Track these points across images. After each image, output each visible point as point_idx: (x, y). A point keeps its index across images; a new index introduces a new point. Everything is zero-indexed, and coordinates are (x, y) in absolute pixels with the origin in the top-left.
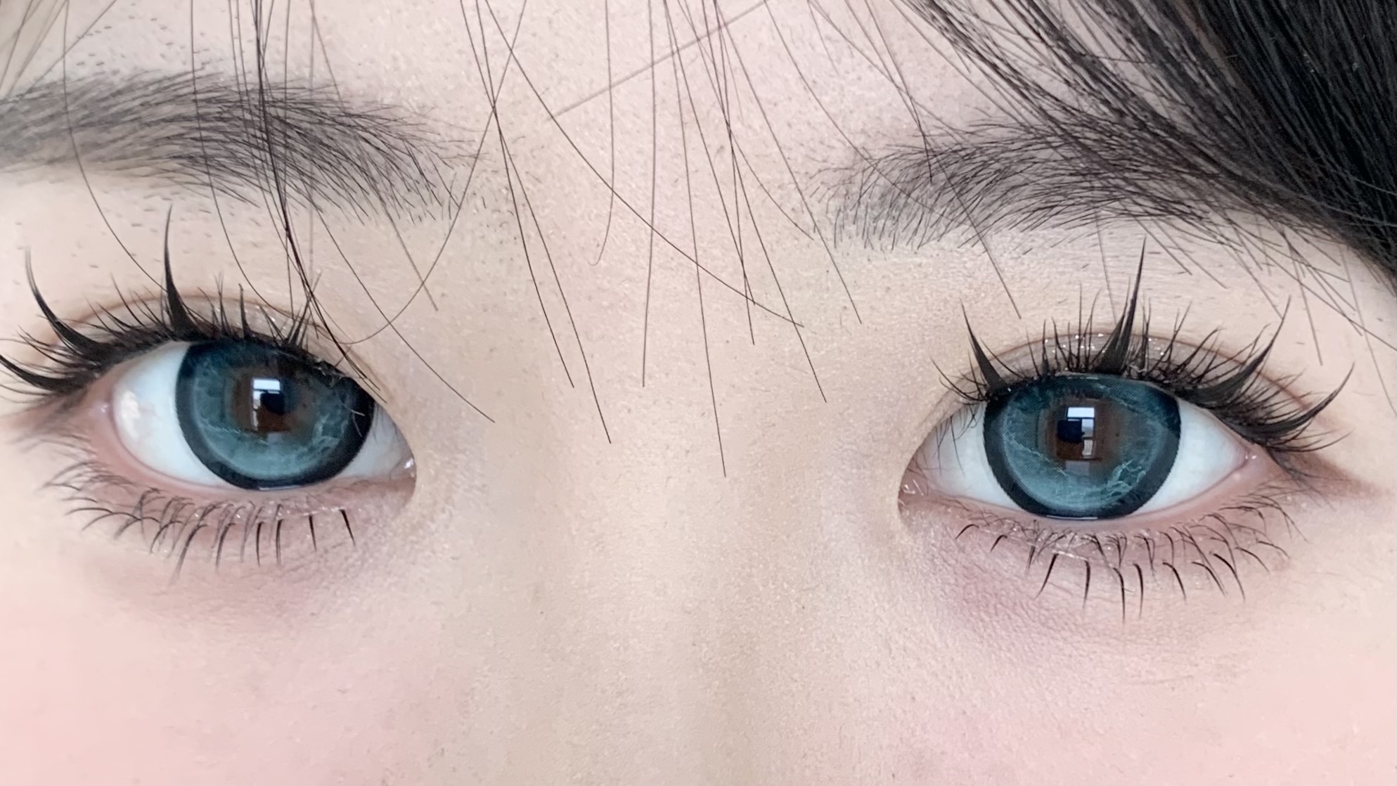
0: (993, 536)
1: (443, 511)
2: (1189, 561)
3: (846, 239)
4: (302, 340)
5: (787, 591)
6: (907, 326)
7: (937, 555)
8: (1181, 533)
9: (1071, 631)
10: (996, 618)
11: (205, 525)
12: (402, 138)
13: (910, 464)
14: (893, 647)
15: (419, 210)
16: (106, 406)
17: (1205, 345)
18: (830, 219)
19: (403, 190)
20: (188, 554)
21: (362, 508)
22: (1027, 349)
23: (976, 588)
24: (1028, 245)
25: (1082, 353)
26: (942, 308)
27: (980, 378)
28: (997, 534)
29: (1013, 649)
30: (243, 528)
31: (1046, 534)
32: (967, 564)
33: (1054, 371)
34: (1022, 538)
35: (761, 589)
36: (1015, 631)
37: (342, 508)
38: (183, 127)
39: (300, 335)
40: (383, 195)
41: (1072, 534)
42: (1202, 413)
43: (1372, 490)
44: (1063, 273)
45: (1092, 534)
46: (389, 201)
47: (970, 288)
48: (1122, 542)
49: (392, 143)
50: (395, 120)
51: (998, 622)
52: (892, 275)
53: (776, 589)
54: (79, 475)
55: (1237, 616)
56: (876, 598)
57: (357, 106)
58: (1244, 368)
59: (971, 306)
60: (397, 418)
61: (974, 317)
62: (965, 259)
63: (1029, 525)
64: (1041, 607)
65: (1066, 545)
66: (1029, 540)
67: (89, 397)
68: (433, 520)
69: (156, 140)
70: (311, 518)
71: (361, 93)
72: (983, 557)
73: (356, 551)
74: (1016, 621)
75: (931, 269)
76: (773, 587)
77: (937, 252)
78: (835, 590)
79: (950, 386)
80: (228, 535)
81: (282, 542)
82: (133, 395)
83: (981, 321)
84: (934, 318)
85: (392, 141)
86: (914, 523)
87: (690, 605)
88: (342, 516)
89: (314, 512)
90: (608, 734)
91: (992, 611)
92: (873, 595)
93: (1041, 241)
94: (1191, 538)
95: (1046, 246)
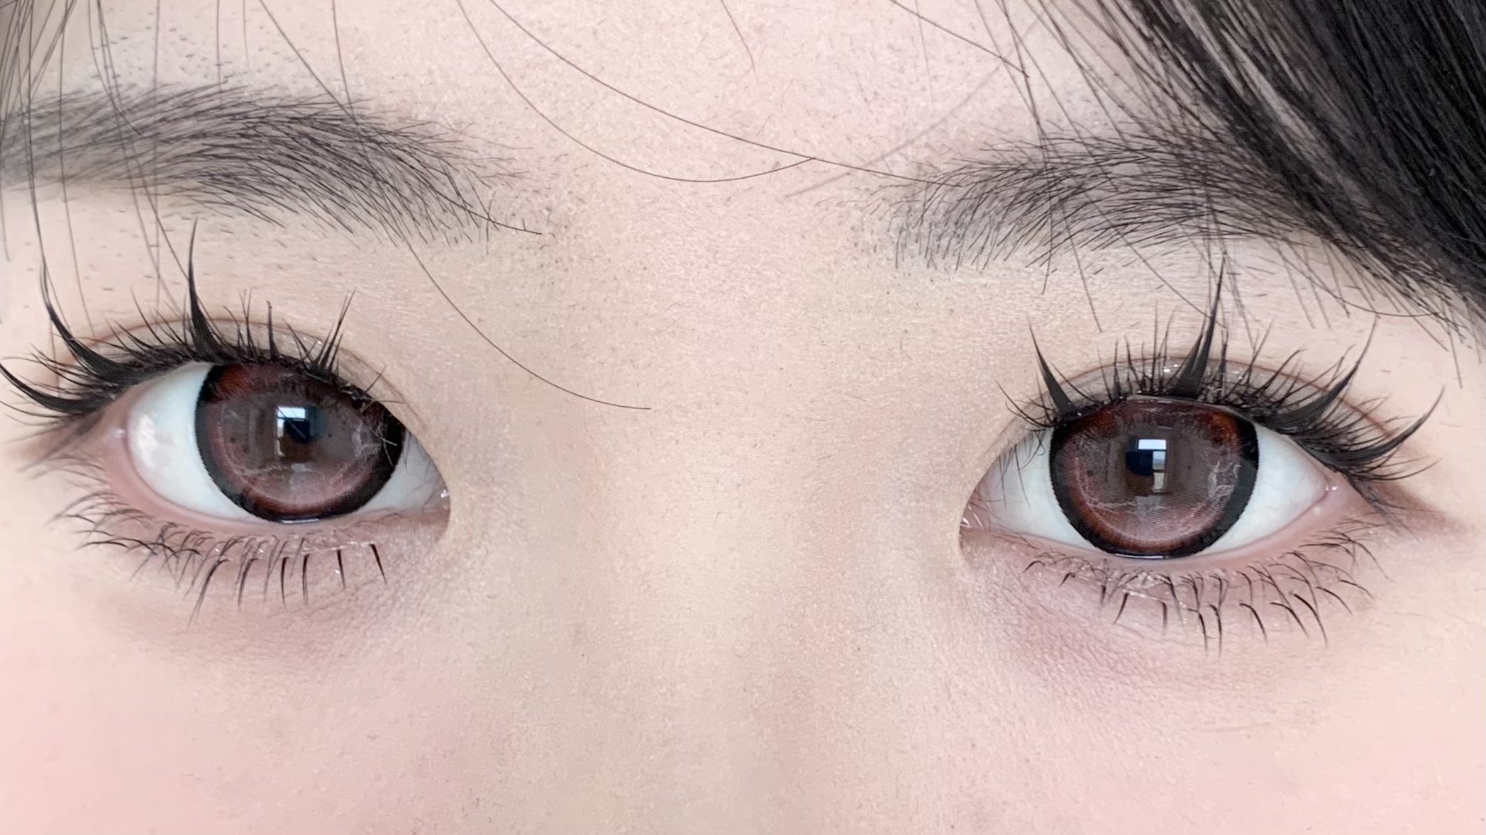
0: (1059, 574)
1: (479, 547)
2: (1268, 602)
3: (908, 259)
4: (331, 364)
5: (841, 632)
6: (971, 351)
7: (999, 594)
8: (1259, 572)
9: (1142, 676)
10: (1062, 661)
11: (226, 560)
12: (438, 156)
13: (972, 497)
14: (952, 691)
15: (455, 231)
16: (121, 431)
17: (1283, 371)
18: (891, 238)
19: (438, 212)
20: (207, 592)
21: (394, 542)
22: (1099, 373)
23: (1041, 628)
24: (1099, 264)
25: (1156, 377)
26: (1008, 332)
27: (1049, 402)
28: (1064, 573)
29: (1079, 694)
30: (267, 564)
31: (1117, 574)
32: (1032, 605)
33: (1126, 395)
34: (1090, 578)
35: (815, 629)
36: (1082, 675)
37: (372, 542)
38: (204, 145)
39: (330, 360)
40: (417, 217)
41: (1144, 574)
42: (1283, 440)
43: (1456, 526)
44: (1136, 294)
45: (1166, 575)
46: (424, 223)
47: (1037, 310)
48: (1198, 582)
49: (427, 161)
50: (430, 137)
51: (1063, 665)
52: (955, 297)
53: (831, 629)
54: (92, 507)
55: (1317, 660)
56: (936, 639)
57: (390, 122)
58: (1325, 394)
59: (1038, 330)
60: (431, 449)
61: (1042, 340)
62: (1033, 279)
63: (1098, 564)
64: (1109, 650)
65: (1139, 586)
66: (1098, 580)
67: (104, 421)
68: (467, 556)
69: (177, 157)
70: (339, 553)
71: (394, 108)
72: (1048, 598)
73: (388, 589)
74: (1083, 665)
75: (997, 290)
76: (827, 628)
77: (1003, 272)
78: (891, 631)
79: (1018, 412)
80: (249, 573)
81: (309, 580)
82: (151, 422)
83: (1048, 345)
84: (1000, 342)
85: (427, 159)
86: (976, 560)
87: (742, 648)
88: (372, 550)
89: (341, 547)
90: (654, 785)
91: (1056, 653)
92: (931, 637)
93: (1114, 261)
94: (1270, 578)
95: (1119, 265)
